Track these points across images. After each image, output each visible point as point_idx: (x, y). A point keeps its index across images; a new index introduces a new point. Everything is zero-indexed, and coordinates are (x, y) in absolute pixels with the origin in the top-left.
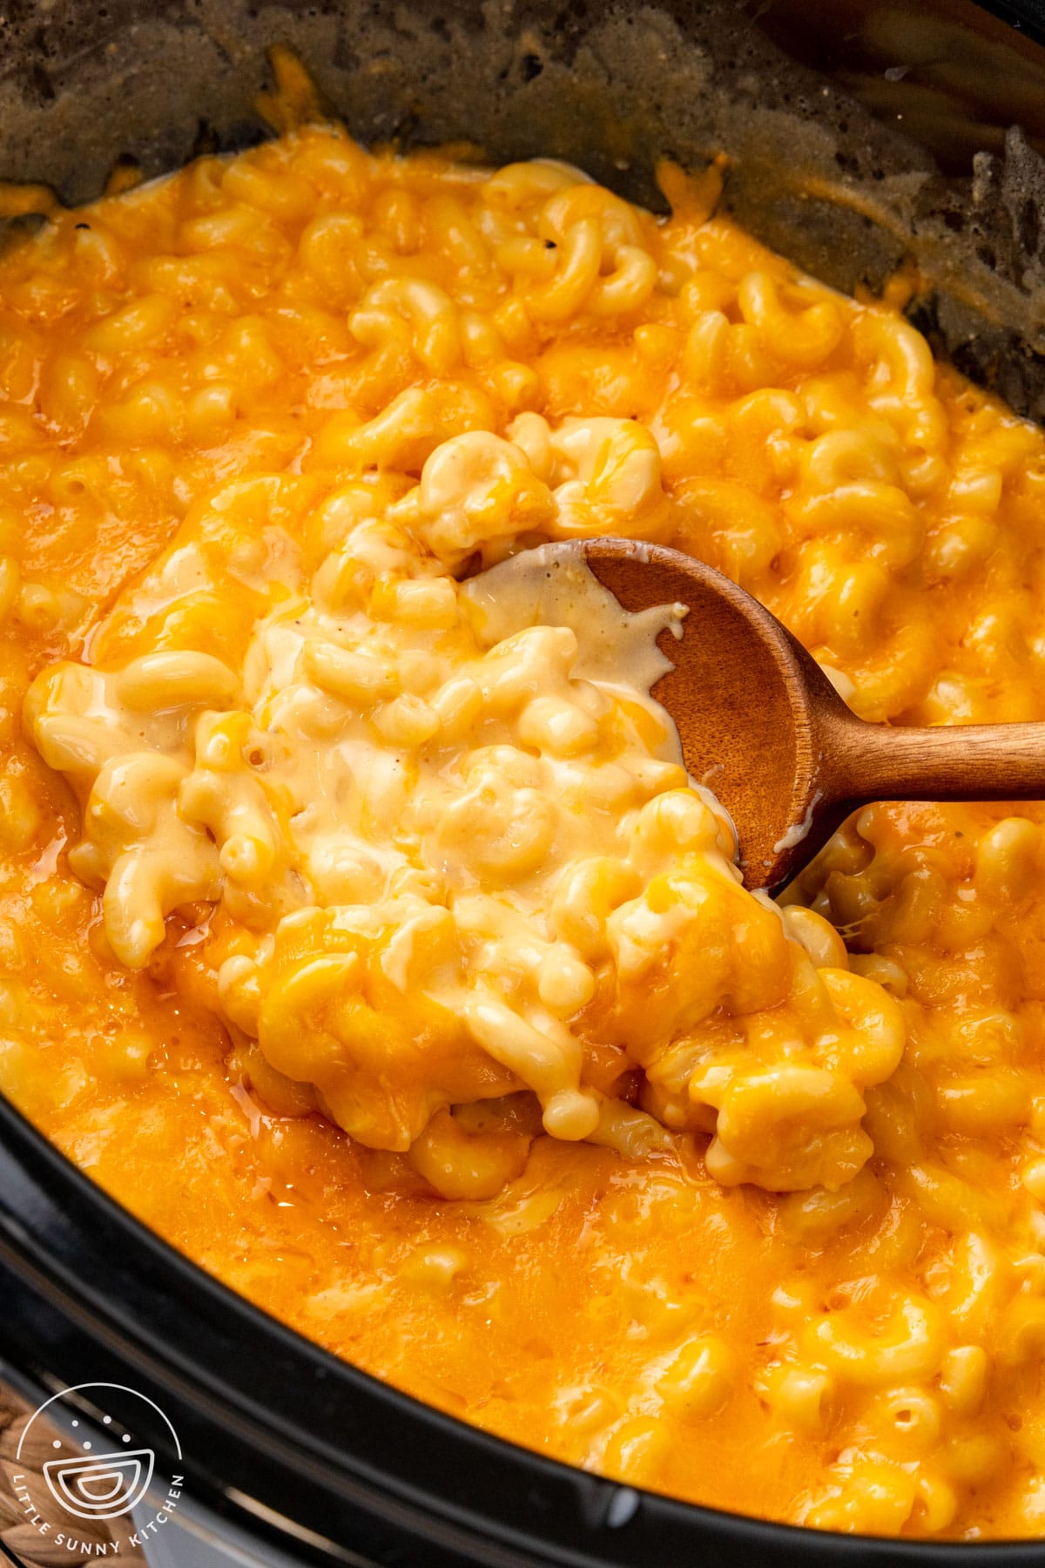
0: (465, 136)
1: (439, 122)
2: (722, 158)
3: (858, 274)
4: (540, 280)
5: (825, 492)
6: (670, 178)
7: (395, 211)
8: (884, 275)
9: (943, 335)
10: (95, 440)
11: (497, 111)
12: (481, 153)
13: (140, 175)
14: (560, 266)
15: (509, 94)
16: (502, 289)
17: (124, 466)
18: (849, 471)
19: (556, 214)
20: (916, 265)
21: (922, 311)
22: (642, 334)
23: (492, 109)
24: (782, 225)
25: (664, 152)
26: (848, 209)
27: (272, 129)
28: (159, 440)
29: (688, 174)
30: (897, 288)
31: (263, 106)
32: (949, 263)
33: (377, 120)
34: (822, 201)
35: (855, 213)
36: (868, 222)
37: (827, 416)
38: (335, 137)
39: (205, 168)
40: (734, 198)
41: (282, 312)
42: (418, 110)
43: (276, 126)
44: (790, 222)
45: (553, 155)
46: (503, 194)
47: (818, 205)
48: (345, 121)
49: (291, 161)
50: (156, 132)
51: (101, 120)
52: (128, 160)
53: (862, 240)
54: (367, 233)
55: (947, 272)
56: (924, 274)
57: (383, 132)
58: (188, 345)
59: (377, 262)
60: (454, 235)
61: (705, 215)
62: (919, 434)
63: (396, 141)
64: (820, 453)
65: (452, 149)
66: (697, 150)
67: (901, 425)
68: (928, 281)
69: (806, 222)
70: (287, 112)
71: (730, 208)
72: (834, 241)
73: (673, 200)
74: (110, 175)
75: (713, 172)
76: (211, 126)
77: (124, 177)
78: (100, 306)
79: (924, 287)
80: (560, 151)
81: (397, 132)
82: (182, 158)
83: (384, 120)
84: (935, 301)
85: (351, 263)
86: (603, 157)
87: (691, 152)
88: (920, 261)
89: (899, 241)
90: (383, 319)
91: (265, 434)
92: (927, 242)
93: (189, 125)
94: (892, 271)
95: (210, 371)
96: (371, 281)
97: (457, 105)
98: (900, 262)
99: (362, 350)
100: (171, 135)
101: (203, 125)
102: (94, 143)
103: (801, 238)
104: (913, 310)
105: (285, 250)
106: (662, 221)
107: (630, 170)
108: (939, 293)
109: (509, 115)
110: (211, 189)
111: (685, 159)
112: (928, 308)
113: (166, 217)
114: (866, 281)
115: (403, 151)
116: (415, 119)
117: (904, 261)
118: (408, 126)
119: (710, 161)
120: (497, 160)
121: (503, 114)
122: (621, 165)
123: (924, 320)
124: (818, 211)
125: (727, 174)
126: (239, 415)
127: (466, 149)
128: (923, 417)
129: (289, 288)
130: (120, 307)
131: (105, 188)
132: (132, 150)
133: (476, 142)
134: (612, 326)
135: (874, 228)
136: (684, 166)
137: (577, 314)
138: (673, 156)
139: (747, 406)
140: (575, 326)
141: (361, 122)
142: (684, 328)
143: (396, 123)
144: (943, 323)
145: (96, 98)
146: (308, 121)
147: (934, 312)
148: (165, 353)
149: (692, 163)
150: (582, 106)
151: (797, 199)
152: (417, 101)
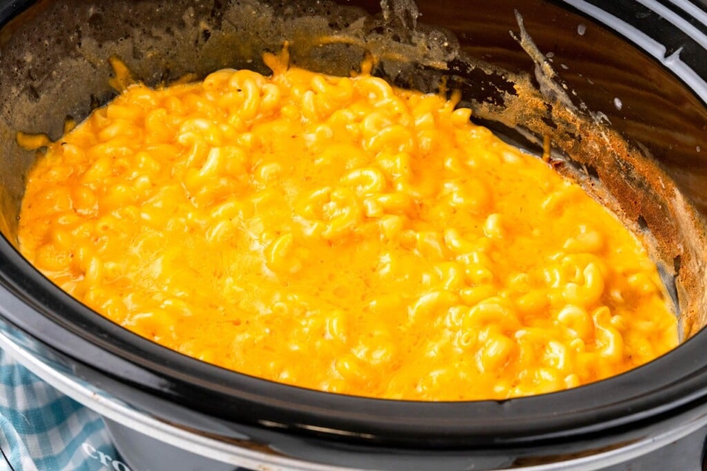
0: (188, 71)
1: (177, 69)
2: (286, 43)
3: (350, 67)
4: (239, 105)
5: (375, 135)
6: (269, 59)
7: (175, 104)
8: (359, 63)
9: (388, 76)
10: (104, 211)
11: (198, 57)
12: (195, 76)
13: (75, 122)
14: (246, 97)
15: (201, 49)
16: (225, 115)
17: (120, 214)
18: (379, 126)
19: (234, 84)
20: (370, 54)
21: (378, 71)
22: (285, 109)
23: (196, 57)
24: (315, 60)
25: (264, 50)
26: (339, 43)
27: (117, 91)
28: (128, 202)
29: (275, 55)
30: (366, 66)
31: (112, 83)
32: (383, 47)
33: (154, 76)
34: (328, 44)
35: (342, 43)
36: (348, 45)
37: (362, 113)
38: (140, 87)
39: (98, 113)
40: (295, 57)
41: (149, 148)
42: (168, 66)
43: (118, 90)
44: (318, 58)
45: (222, 67)
46: (211, 84)
47: (327, 47)
48: (143, 80)
49: (128, 100)
50: (76, 104)
51: (57, 103)
52: (69, 118)
53: (347, 53)
54: (169, 113)
55: (383, 51)
56: (375, 56)
57: (157, 81)
58: (122, 170)
59: (177, 121)
60: (200, 104)
61: (286, 68)
62: (397, 109)
63: (163, 82)
64: (367, 124)
65: (185, 78)
66: (276, 44)
67: (389, 107)
68: (377, 58)
69: (324, 56)
70: (121, 83)
71: (294, 62)
72: (337, 58)
73: (272, 68)
74: (64, 125)
75: (285, 50)
76: (95, 96)
77: (69, 125)
78: (81, 169)
79: (376, 61)
80: (225, 64)
81: (162, 78)
82: (88, 112)
83: (157, 75)
84: (381, 64)
85: (167, 125)
86: (241, 61)
87: (274, 46)
88: (372, 51)
89: (362, 47)
90: (190, 134)
91: (165, 188)
92: (372, 43)
93: (88, 98)
94: (362, 60)
95: (135, 174)
96: (177, 128)
97: (182, 60)
98: (364, 55)
99: (187, 149)
100: (82, 104)
101: (92, 97)
102: (56, 113)
103: (324, 63)
104: (374, 72)
105: (140, 131)
106: (270, 77)
107: (253, 62)
108: (383, 60)
109: (202, 57)
110: (104, 119)
111: (272, 49)
112: (379, 68)
113: (90, 135)
114: (353, 68)
115: (167, 86)
116: (168, 71)
117: (366, 54)
118: (166, 75)
119: (282, 46)
120: (202, 77)
121: (200, 57)
122: (249, 61)
123: (379, 73)
124: (328, 49)
125: (290, 49)
126: (154, 185)
127: (190, 76)
128: (394, 103)
129: (148, 141)
130: (89, 167)
131: (64, 131)
132: (70, 113)
133: (193, 72)
134: (271, 113)
135: (351, 47)
136: (273, 52)
137: (257, 113)
138: (268, 50)
139: (334, 118)
140: (259, 117)
141: (148, 79)
142: (298, 104)
143: (161, 75)
144: (387, 72)
145: (53, 95)
146: (129, 84)
147: (382, 69)
148: (114, 175)
149: (274, 50)
150: (229, 44)
151: (319, 47)
152: (167, 63)
